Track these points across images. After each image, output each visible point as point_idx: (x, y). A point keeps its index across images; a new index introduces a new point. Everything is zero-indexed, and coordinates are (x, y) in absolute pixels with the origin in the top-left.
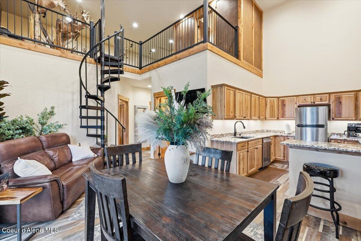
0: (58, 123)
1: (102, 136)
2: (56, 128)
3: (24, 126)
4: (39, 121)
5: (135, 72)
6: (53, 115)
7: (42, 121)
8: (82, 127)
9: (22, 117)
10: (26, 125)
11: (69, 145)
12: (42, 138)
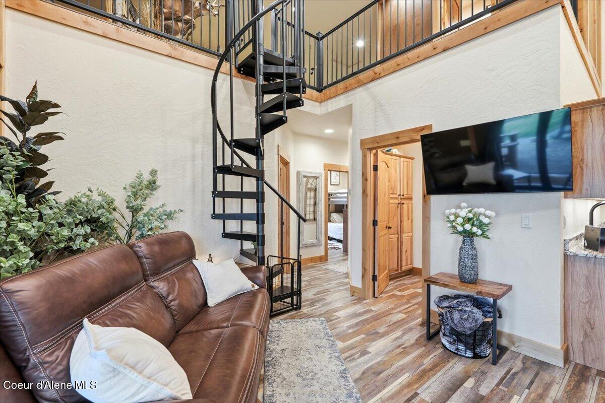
0: (164, 208)
1: (260, 238)
2: (161, 219)
3: (95, 216)
4: (127, 202)
5: (312, 96)
6: (155, 189)
7: (135, 203)
8: (215, 216)
9: (91, 191)
10: (100, 212)
11: (194, 261)
12: (140, 247)
